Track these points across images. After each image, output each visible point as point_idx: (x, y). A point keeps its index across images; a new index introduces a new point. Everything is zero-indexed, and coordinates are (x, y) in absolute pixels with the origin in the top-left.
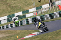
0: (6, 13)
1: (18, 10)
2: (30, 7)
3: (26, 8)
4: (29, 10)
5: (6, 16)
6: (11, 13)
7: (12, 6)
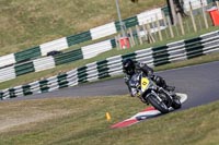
0: (10, 43)
1: (53, 31)
2: (94, 19)
3: (80, 26)
4: (92, 31)
5: (8, 53)
6: (28, 44)
7: (29, 17)
